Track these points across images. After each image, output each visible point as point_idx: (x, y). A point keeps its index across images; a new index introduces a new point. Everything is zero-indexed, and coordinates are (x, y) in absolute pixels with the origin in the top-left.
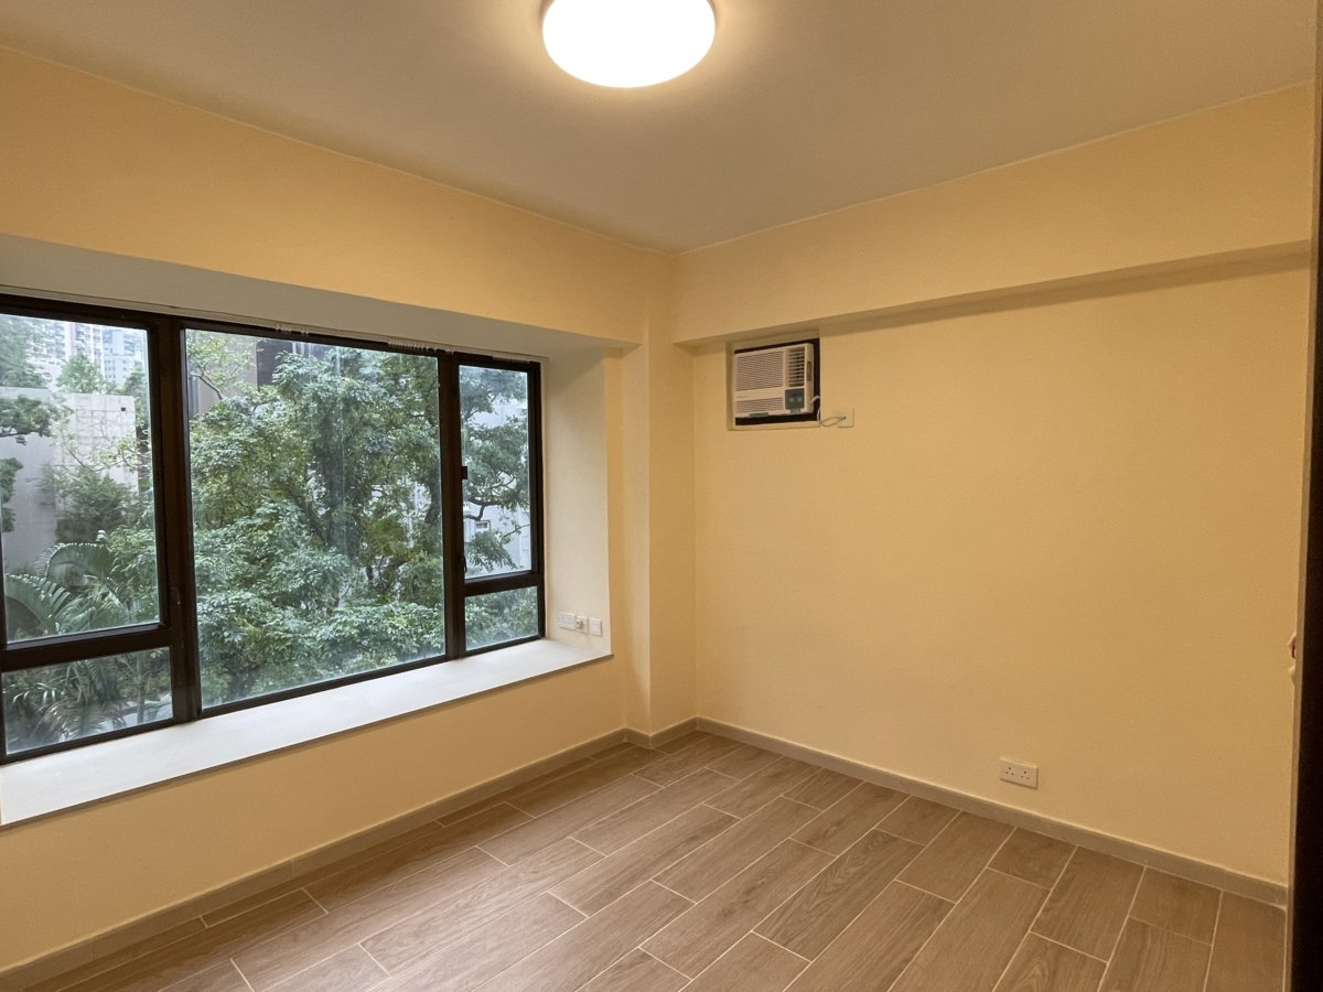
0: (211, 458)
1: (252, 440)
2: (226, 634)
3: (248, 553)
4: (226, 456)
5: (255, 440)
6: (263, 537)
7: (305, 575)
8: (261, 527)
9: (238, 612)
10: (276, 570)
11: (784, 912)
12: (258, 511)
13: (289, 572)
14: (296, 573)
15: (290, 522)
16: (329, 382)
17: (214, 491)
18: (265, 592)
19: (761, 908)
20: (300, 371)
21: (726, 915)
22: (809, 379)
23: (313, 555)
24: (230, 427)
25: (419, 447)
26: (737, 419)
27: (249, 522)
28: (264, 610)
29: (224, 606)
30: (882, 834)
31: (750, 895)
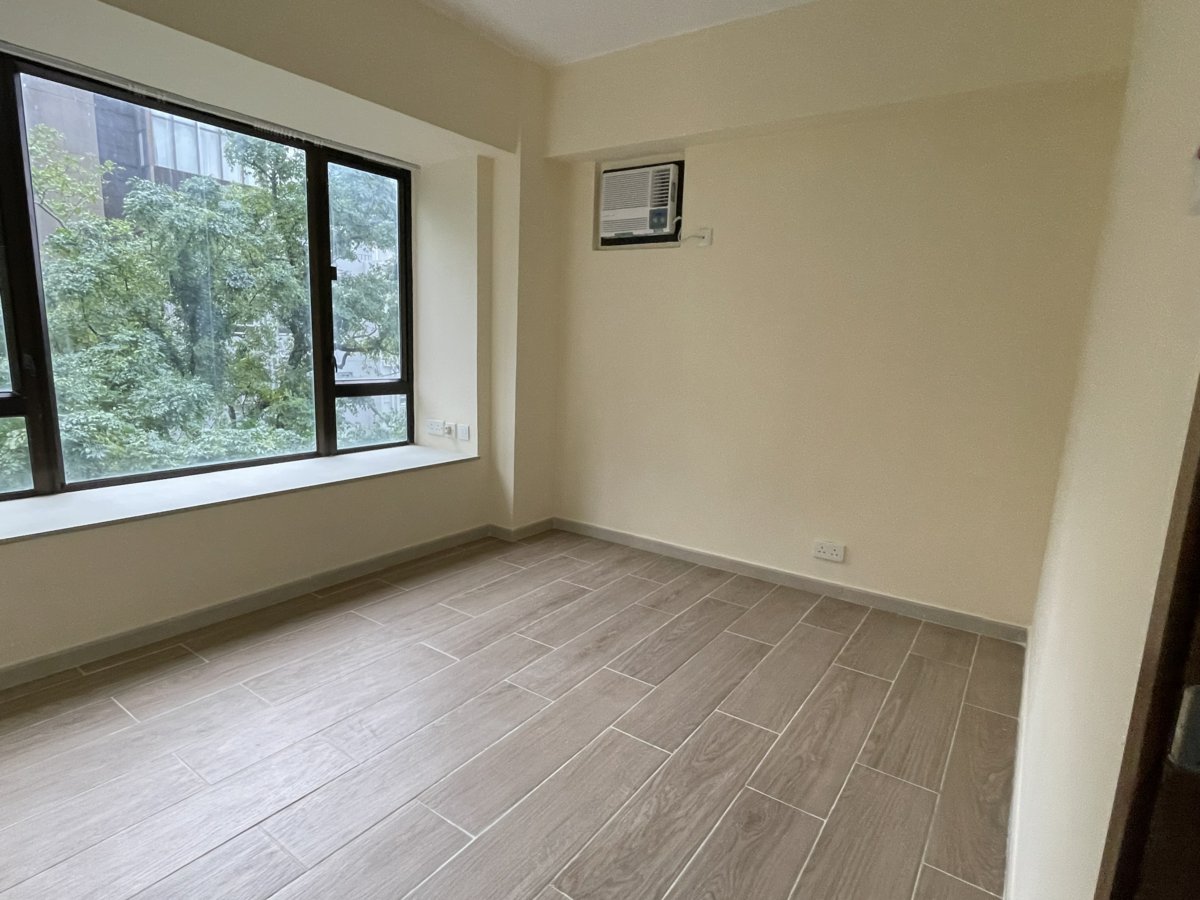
0: (59, 282)
1: (105, 267)
2: (87, 450)
3: (107, 379)
4: (75, 280)
5: (108, 267)
6: (121, 363)
7: (169, 400)
8: (119, 353)
9: (99, 430)
10: (138, 395)
11: (631, 654)
12: (116, 337)
13: (152, 397)
14: (159, 399)
15: (151, 349)
16: (187, 212)
17: (65, 317)
18: (127, 414)
19: (613, 650)
20: (154, 198)
21: (582, 656)
22: (673, 200)
23: (177, 382)
24: (79, 252)
25: (281, 285)
26: (602, 239)
27: (106, 348)
28: (126, 432)
29: (83, 425)
30: (714, 600)
31: (602, 643)
